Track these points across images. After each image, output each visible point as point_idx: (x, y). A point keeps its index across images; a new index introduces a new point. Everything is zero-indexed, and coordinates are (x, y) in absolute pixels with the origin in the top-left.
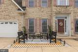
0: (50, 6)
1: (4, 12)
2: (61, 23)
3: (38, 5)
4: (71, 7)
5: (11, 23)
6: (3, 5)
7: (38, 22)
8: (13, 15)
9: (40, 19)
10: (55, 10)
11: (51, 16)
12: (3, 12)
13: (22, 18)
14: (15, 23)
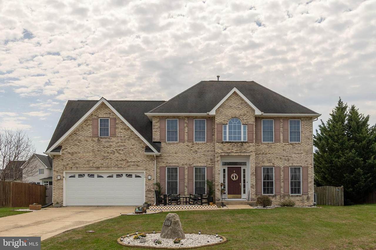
0: (211, 140)
1: (117, 154)
2: (234, 175)
3: (186, 138)
4: (251, 144)
5: (130, 176)
6: (114, 139)
7: (186, 172)
8: (134, 159)
9: (190, 167)
10: (220, 151)
11: (213, 161)
12: (113, 153)
13: (153, 166)
14: (137, 176)
